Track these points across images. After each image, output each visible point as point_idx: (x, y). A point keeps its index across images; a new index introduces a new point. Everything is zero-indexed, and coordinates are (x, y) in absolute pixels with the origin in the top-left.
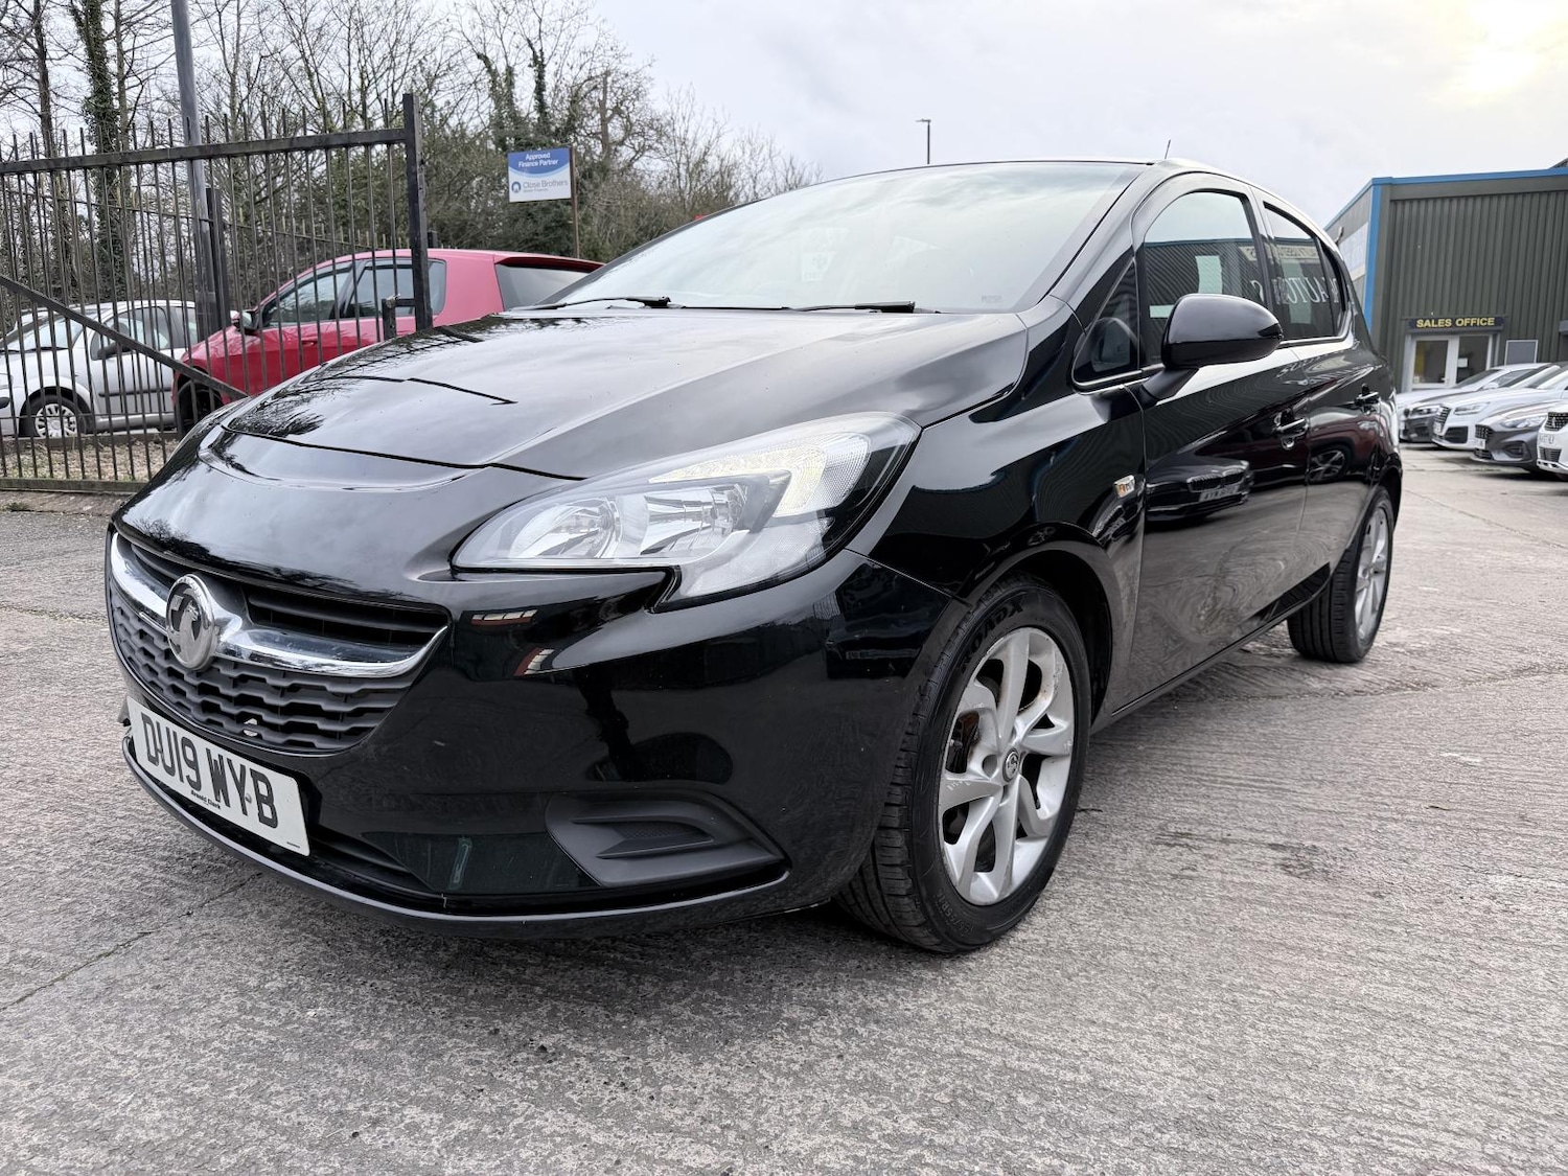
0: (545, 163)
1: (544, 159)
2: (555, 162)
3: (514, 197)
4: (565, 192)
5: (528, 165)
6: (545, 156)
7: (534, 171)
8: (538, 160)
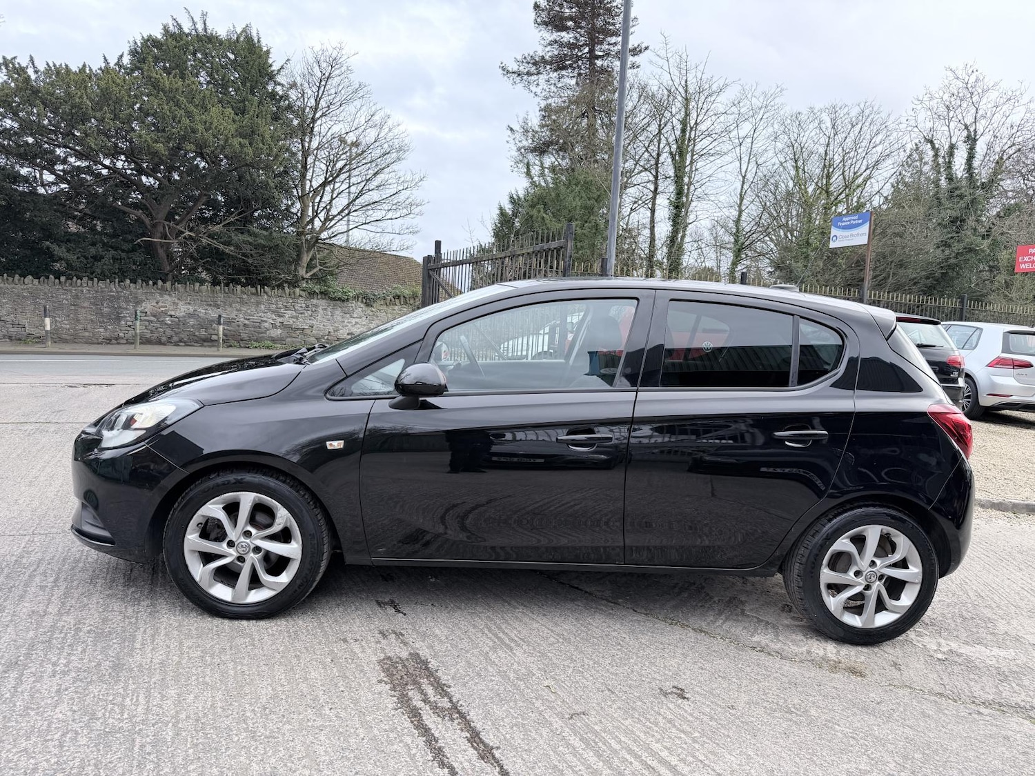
0: (854, 222)
1: (854, 220)
2: (860, 221)
3: (832, 245)
4: (864, 240)
5: (844, 224)
6: (855, 218)
7: (845, 228)
8: (849, 221)
